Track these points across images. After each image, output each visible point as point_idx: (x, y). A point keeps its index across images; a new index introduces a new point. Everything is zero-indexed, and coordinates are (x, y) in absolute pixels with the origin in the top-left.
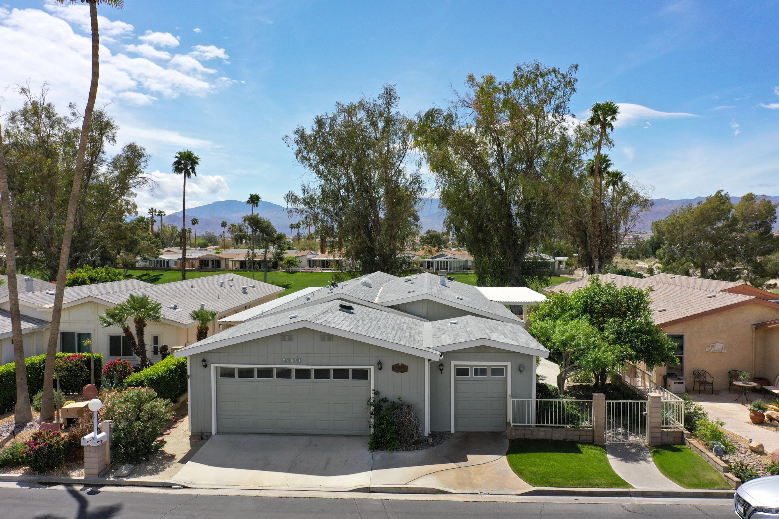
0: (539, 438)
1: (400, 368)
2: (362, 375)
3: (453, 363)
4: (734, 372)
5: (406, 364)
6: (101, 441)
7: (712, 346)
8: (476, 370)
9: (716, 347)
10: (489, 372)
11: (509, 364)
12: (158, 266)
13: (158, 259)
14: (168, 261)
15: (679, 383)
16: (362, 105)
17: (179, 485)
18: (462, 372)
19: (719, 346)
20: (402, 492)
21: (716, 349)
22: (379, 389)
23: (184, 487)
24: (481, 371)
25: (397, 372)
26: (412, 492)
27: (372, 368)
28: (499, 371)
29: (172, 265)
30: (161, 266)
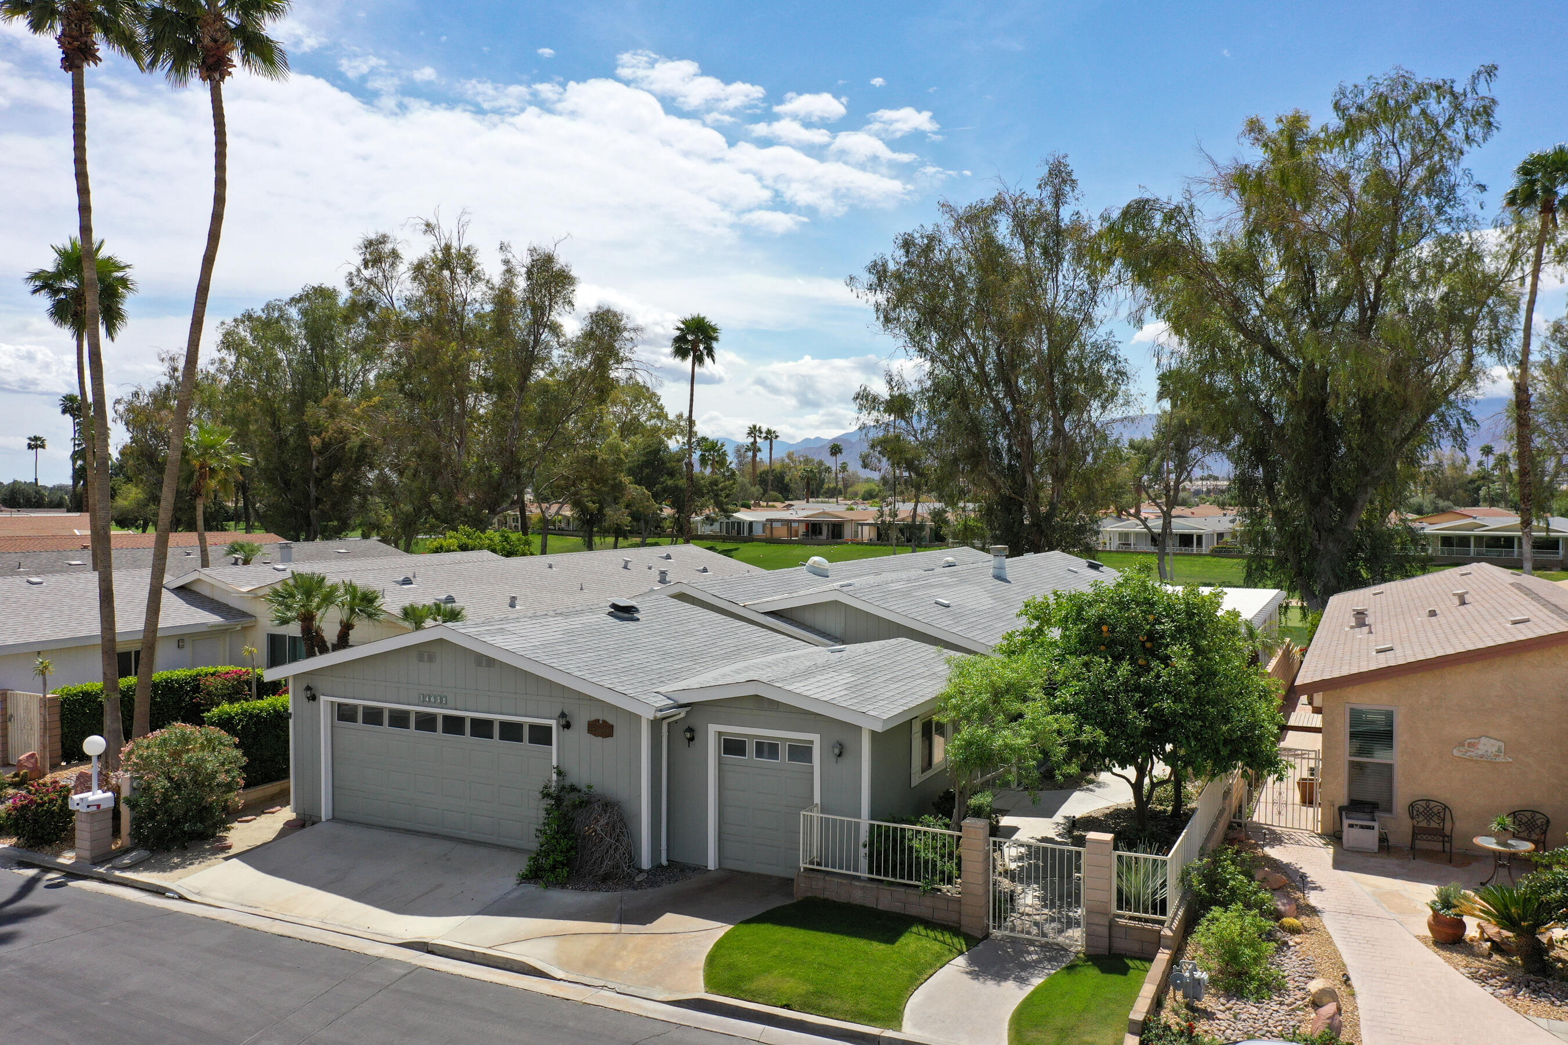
0: (852, 901)
1: (601, 729)
2: (541, 735)
3: (713, 729)
4: (1528, 814)
5: (610, 721)
6: (98, 806)
7: (1470, 745)
8: (759, 745)
9: (1480, 746)
10: (783, 752)
11: (816, 738)
12: (734, 533)
13: (732, 520)
14: (751, 524)
15: (1362, 827)
16: (999, 204)
17: (176, 893)
18: (733, 747)
19: (1487, 746)
20: (476, 960)
21: (1480, 753)
22: (564, 768)
23: (182, 898)
24: (767, 749)
25: (595, 735)
26: (491, 963)
27: (553, 723)
28: (801, 752)
29: (758, 531)
30: (739, 533)
